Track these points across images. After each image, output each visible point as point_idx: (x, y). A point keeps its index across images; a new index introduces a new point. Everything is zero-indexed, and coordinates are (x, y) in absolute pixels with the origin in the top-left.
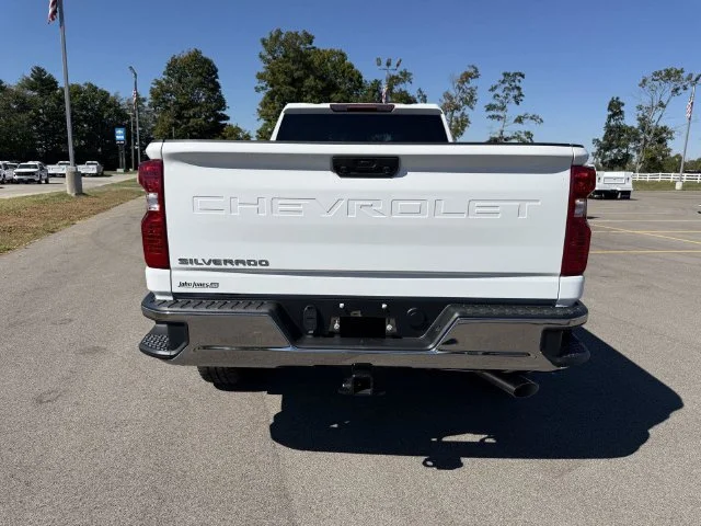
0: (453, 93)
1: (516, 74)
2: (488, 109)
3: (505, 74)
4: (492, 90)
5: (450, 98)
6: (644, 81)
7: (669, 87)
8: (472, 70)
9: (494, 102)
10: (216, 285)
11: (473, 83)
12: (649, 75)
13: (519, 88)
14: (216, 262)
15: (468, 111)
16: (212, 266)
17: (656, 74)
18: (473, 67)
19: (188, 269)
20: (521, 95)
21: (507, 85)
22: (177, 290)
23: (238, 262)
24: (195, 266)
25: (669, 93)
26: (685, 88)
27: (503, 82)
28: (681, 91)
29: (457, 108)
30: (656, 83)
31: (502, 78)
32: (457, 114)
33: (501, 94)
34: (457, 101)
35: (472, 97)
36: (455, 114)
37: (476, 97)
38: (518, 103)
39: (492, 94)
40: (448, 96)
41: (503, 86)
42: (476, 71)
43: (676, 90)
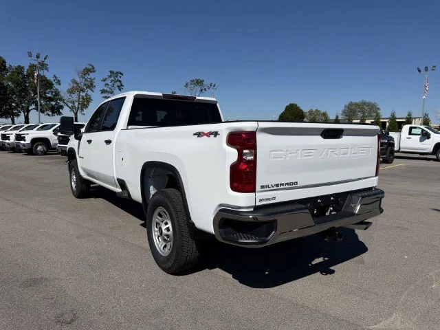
0: (78, 80)
1: (117, 73)
2: (102, 93)
3: (111, 72)
4: (104, 80)
5: (76, 83)
6: (187, 84)
7: (198, 88)
8: (90, 67)
9: (106, 88)
10: (274, 198)
11: (92, 75)
12: (189, 82)
13: (120, 81)
14: (277, 185)
15: (90, 92)
16: (275, 188)
17: (192, 81)
18: (90, 65)
19: (265, 191)
20: (122, 85)
21: (113, 78)
22: (258, 204)
23: (286, 184)
24: (267, 189)
25: (198, 92)
26: (205, 90)
27: (110, 76)
28: (204, 91)
29: (83, 90)
30: (193, 86)
31: (109, 74)
32: (83, 94)
33: (110, 84)
34: (82, 86)
35: (92, 84)
36: (81, 94)
37: (94, 84)
38: (120, 90)
39: (104, 83)
40: (74, 81)
41: (110, 79)
42: (93, 68)
43: (201, 90)
